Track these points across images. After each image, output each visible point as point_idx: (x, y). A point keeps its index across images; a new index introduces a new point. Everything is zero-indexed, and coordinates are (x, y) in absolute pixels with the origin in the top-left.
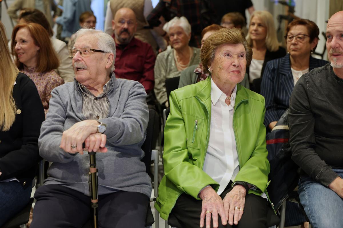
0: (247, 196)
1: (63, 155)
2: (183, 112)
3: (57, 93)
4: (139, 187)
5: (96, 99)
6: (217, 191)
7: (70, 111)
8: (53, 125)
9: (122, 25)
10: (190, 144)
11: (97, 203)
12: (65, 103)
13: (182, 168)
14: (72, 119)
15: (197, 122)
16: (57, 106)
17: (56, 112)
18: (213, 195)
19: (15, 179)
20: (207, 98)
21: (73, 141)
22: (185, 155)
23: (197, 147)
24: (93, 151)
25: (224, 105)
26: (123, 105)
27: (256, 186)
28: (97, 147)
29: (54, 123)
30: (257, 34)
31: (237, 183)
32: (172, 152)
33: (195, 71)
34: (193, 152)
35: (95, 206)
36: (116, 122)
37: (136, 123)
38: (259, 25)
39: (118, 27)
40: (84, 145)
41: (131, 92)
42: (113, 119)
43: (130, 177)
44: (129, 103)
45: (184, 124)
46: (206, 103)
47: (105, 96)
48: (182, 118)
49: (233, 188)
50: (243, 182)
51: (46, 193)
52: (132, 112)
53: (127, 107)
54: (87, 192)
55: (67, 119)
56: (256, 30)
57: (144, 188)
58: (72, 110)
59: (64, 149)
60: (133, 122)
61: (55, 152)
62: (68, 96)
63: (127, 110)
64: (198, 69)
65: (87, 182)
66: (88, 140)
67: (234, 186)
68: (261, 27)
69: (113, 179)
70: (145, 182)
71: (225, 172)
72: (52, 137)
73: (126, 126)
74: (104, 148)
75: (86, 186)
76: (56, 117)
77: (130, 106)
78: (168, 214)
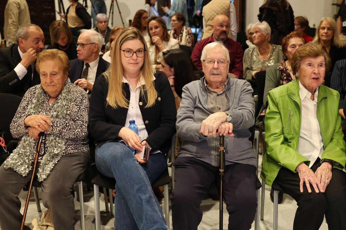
0: (333, 170)
1: (198, 137)
2: (279, 107)
3: (187, 89)
4: (250, 160)
5: (218, 95)
6: (308, 166)
7: (198, 103)
8: (187, 114)
9: (221, 28)
10: (286, 131)
11: (223, 172)
12: (194, 97)
13: (281, 149)
14: (200, 110)
15: (290, 114)
16: (189, 100)
17: (188, 104)
18: (307, 169)
19: (159, 151)
20: (297, 96)
21: (210, 128)
22: (282, 139)
23: (291, 133)
24: (223, 135)
25: (310, 101)
26: (238, 99)
27: (338, 163)
28: (226, 132)
29: (187, 112)
30: (327, 36)
31: (325, 161)
32: (272, 137)
33: (278, 68)
34: (288, 137)
35: (222, 174)
36: (238, 113)
37: (249, 114)
38: (329, 29)
39: (218, 30)
40: (217, 131)
41: (242, 90)
42: (235, 111)
43: (244, 152)
44: (242, 98)
45: (280, 116)
46: (297, 100)
47: (224, 92)
48: (278, 111)
49: (321, 164)
50: (330, 160)
51: (183, 163)
52: (245, 105)
53: (241, 101)
54: (214, 163)
55: (196, 109)
56: (326, 33)
57: (253, 161)
58: (199, 103)
59: (203, 133)
60: (247, 112)
61: (192, 134)
62: (196, 92)
63: (242, 104)
64: (280, 66)
65: (214, 156)
66: (220, 127)
67: (323, 162)
68: (330, 30)
69: (232, 155)
70: (253, 156)
71: (313, 151)
72: (188, 123)
73: (244, 116)
74: (231, 133)
75: (213, 159)
76: (189, 107)
77: (243, 100)
78: (272, 182)
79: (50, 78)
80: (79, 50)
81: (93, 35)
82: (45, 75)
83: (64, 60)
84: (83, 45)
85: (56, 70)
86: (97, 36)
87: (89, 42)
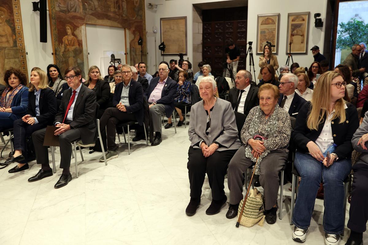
79: (265, 101)
80: (281, 87)
81: (291, 76)
82: (263, 98)
83: (276, 91)
84: (283, 83)
85: (270, 96)
86: (293, 77)
87: (288, 82)
